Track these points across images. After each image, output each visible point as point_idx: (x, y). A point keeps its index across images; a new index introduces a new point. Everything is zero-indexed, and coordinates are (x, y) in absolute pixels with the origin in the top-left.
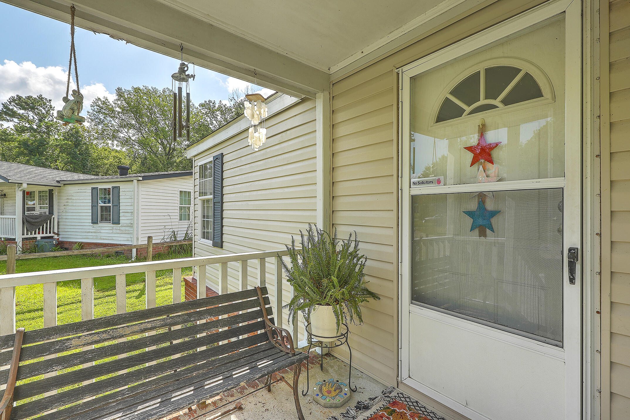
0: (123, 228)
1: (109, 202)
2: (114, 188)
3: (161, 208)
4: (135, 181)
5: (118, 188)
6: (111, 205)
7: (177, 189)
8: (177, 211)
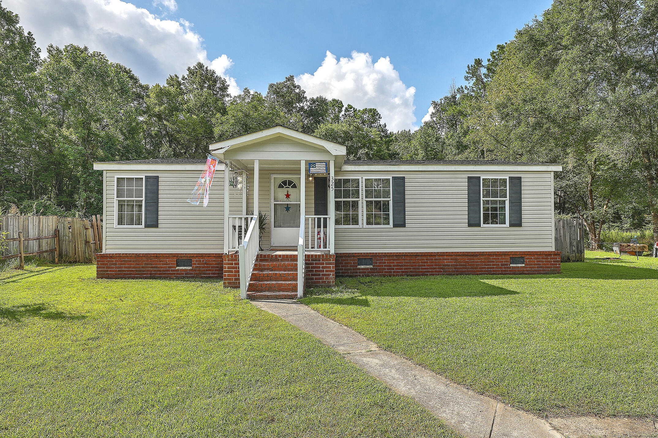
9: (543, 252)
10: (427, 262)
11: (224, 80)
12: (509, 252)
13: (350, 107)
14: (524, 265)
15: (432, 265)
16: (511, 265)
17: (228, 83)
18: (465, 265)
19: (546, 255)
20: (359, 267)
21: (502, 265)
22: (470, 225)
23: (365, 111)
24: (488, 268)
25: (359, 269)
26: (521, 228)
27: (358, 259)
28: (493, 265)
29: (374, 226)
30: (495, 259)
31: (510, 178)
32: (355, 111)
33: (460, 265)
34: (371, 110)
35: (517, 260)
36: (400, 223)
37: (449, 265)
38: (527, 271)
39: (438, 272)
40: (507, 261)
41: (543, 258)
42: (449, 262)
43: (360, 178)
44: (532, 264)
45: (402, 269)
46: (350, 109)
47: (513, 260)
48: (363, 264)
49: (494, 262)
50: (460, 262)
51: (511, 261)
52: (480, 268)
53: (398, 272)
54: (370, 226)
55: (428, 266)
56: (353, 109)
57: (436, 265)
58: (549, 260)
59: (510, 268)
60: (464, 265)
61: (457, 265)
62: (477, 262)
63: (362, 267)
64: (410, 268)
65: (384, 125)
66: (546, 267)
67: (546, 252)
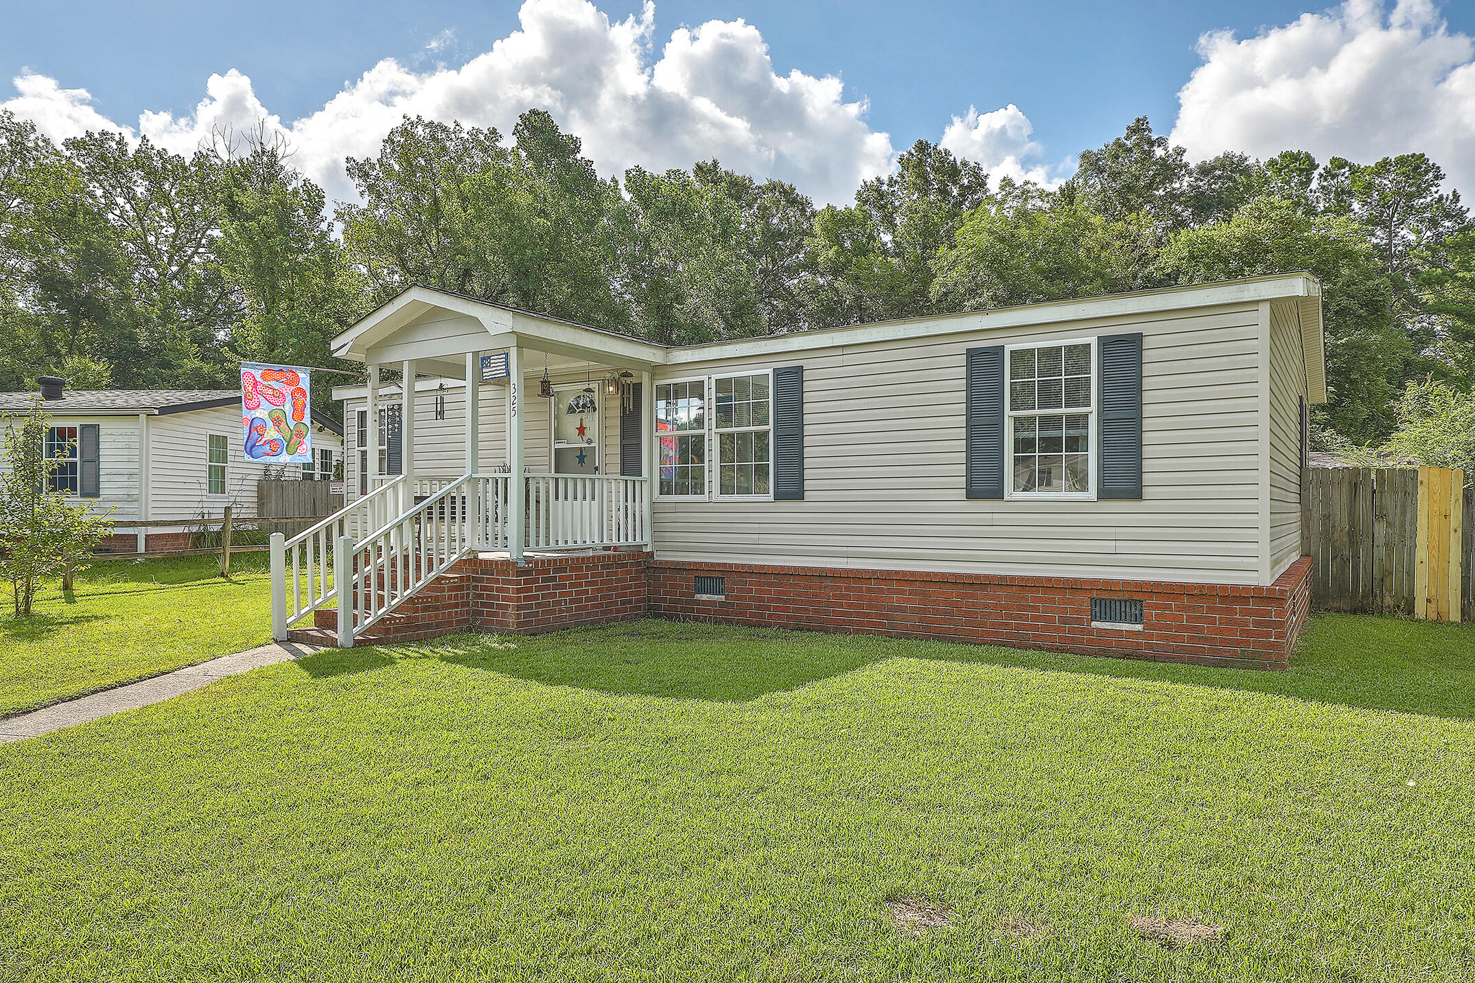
0: (107, 505)
1: (73, 454)
2: (83, 427)
3: (180, 467)
4: (143, 417)
5: (97, 428)
6: (77, 459)
7: (204, 432)
8: (204, 474)
9: (1212, 587)
10: (847, 597)
11: (976, 165)
12: (1087, 581)
13: (1339, 163)
14: (1139, 627)
15: (860, 606)
16: (1094, 624)
17: (984, 172)
18: (949, 613)
19: (1224, 598)
20: (698, 596)
21: (1063, 620)
22: (971, 495)
23: (1384, 166)
24: (1018, 627)
25: (698, 602)
26: (1144, 503)
27: (695, 577)
28: (1035, 618)
29: (736, 497)
30: (1040, 600)
31: (1104, 342)
32: (1354, 170)
33: (936, 612)
34: (1401, 161)
35: (1118, 608)
36: (792, 490)
37: (903, 610)
38: (1149, 646)
39: (874, 624)
40: (1078, 611)
41: (1211, 610)
42: (904, 601)
43: (705, 378)
44: (1169, 627)
45: (786, 609)
46: (1339, 168)
47: (1103, 609)
48: (706, 590)
49: (1036, 609)
50: (935, 601)
51: (1098, 609)
52: (993, 625)
53: (779, 617)
54: (727, 498)
55: (850, 606)
56: (1347, 168)
57: (870, 607)
58: (1237, 616)
59: (1091, 631)
60: (945, 613)
61: (924, 611)
62: (987, 606)
63: (705, 597)
64: (806, 609)
65: (1451, 197)
66: (1223, 641)
67: (1224, 587)
